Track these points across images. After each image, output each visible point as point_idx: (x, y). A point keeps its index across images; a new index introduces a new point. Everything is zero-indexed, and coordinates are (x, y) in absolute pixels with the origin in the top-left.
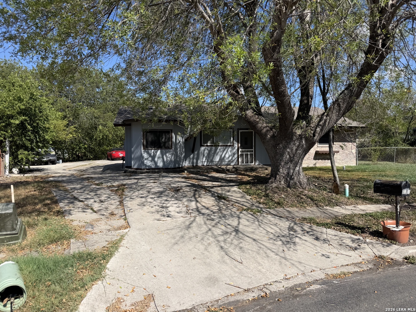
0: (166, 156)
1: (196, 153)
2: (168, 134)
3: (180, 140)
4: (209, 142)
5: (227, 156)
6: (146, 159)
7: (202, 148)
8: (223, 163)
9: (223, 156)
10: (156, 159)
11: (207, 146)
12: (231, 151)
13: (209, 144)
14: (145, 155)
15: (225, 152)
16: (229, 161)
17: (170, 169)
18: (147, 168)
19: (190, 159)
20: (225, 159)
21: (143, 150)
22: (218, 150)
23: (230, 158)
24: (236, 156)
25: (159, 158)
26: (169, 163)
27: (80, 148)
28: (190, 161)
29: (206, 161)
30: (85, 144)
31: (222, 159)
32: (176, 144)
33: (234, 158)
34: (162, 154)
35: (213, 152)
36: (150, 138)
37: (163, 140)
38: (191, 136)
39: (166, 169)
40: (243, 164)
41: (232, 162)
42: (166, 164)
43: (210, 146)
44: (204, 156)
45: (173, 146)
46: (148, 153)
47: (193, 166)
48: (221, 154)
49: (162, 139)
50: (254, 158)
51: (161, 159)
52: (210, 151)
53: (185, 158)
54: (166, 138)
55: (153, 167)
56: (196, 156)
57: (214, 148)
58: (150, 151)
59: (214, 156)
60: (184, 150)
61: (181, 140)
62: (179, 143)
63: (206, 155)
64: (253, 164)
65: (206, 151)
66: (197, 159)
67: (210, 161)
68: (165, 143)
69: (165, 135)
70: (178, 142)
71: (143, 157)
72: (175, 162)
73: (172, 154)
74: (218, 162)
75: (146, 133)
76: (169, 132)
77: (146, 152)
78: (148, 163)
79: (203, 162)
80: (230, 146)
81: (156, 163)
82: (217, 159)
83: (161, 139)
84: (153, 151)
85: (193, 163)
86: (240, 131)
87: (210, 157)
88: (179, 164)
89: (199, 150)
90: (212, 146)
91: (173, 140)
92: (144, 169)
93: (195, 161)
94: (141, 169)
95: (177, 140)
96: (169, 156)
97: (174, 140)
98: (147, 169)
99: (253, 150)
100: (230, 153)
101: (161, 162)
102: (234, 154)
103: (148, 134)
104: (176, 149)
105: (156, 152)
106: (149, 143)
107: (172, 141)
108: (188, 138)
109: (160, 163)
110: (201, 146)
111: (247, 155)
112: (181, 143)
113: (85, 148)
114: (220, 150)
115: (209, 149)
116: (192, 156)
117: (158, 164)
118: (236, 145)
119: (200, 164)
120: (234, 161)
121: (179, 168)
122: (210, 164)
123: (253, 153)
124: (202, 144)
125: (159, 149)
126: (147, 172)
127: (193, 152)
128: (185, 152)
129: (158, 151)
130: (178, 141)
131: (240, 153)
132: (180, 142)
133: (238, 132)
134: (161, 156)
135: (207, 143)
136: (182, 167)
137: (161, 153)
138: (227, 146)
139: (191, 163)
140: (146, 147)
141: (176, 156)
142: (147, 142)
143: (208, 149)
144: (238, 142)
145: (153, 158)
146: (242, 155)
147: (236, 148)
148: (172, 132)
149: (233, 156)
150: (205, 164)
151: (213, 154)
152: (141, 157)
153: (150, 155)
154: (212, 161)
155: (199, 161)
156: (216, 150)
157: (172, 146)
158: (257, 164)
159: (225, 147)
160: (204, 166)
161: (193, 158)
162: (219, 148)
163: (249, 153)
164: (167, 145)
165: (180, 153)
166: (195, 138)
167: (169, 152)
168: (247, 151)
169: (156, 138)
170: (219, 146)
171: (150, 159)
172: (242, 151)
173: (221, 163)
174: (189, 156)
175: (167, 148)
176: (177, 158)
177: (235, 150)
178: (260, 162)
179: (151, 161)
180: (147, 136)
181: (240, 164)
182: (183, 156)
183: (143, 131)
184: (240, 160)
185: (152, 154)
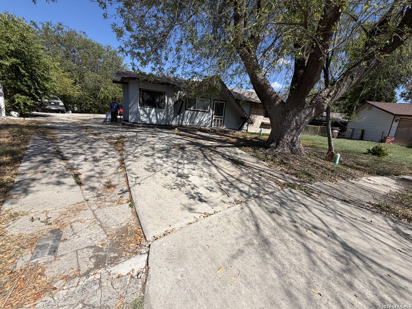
0: (159, 114)
1: (182, 115)
2: (162, 96)
4: (192, 107)
5: (204, 120)
6: (142, 115)
7: (187, 112)
8: (201, 125)
9: (202, 119)
10: (151, 117)
11: (190, 110)
12: (207, 116)
13: (192, 109)
14: (141, 112)
15: (203, 117)
16: (206, 124)
17: (162, 125)
19: (177, 119)
20: (203, 122)
21: (139, 107)
22: (198, 115)
23: (206, 122)
24: (211, 121)
25: (153, 115)
26: (161, 121)
27: (86, 104)
28: (176, 121)
30: (90, 101)
31: (200, 122)
32: (168, 106)
36: (147, 97)
37: (157, 100)
38: (180, 100)
39: (159, 125)
40: (215, 127)
41: (208, 124)
42: (159, 121)
43: (193, 110)
44: (187, 118)
45: (165, 107)
46: (144, 111)
47: (179, 125)
48: (200, 117)
49: (156, 99)
50: (223, 123)
51: (155, 116)
52: (192, 115)
53: (173, 119)
54: (160, 99)
55: (148, 122)
56: (181, 118)
57: (195, 112)
58: (145, 109)
59: (195, 119)
60: (173, 111)
61: (172, 103)
63: (189, 117)
64: (222, 127)
65: (190, 115)
66: (182, 120)
68: (159, 103)
69: (159, 97)
70: (169, 104)
71: (139, 114)
72: (166, 120)
73: (164, 114)
74: (198, 123)
75: (142, 91)
76: (162, 94)
77: (142, 109)
78: (144, 119)
79: (186, 122)
80: (207, 112)
81: (150, 120)
82: (197, 121)
84: (148, 108)
85: (179, 122)
87: (192, 119)
88: (169, 123)
89: (184, 113)
90: (194, 111)
92: (140, 124)
93: (180, 121)
94: (137, 123)
95: (169, 102)
96: (162, 116)
97: (166, 101)
98: (143, 124)
99: (223, 117)
100: (206, 118)
101: (154, 119)
102: (209, 119)
103: (145, 93)
104: (167, 110)
105: (151, 110)
106: (145, 102)
107: (164, 102)
108: (177, 101)
110: (186, 109)
111: (218, 120)
113: (91, 104)
115: (192, 113)
116: (178, 117)
117: (152, 121)
118: (211, 112)
119: (184, 124)
121: (169, 125)
122: (192, 125)
123: (223, 119)
125: (153, 108)
126: (143, 127)
127: (179, 113)
128: (174, 113)
131: (213, 118)
132: (170, 104)
133: (214, 102)
134: (155, 114)
135: (191, 108)
136: (171, 125)
137: (156, 111)
138: (205, 112)
139: (177, 122)
140: (142, 105)
141: (167, 116)
142: (143, 100)
143: (190, 113)
144: (213, 110)
145: (148, 115)
146: (215, 120)
147: (211, 114)
148: (165, 94)
149: (209, 121)
150: (188, 124)
151: (194, 117)
152: (138, 112)
154: (193, 123)
155: (183, 122)
156: (197, 114)
158: (224, 127)
159: (203, 113)
161: (179, 119)
162: (199, 113)
164: (160, 105)
165: (170, 114)
166: (183, 102)
167: (162, 112)
168: (219, 118)
169: (151, 98)
170: (199, 111)
171: (146, 116)
172: (215, 117)
173: (200, 125)
174: (176, 117)
175: (160, 107)
176: (167, 118)
177: (210, 116)
178: (226, 126)
179: (147, 118)
180: (143, 95)
181: (213, 127)
182: (172, 116)
183: (140, 89)
184: (213, 124)
185: (148, 112)
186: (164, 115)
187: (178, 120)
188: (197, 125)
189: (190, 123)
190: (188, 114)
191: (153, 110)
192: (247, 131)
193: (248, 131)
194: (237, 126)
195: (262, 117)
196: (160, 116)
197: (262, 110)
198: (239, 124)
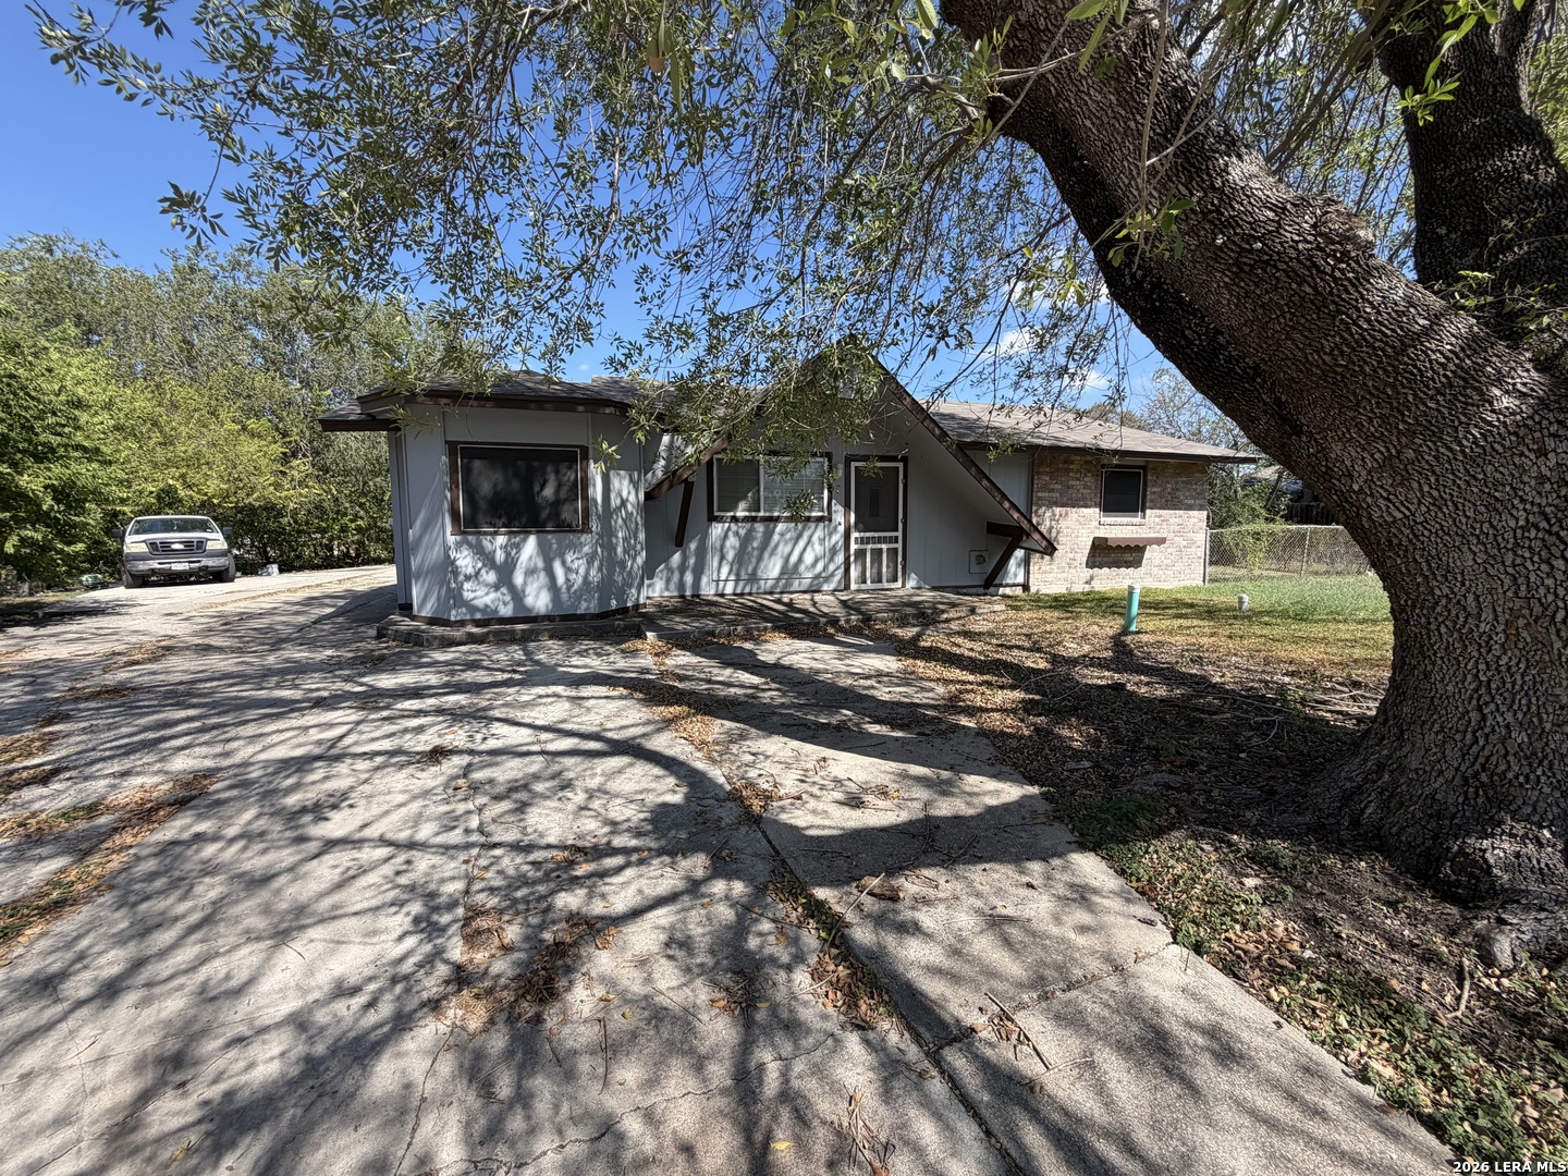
0: (564, 563)
1: (693, 546)
2: (570, 468)
3: (625, 495)
4: (742, 505)
5: (809, 558)
6: (468, 578)
7: (717, 530)
8: (796, 585)
9: (794, 559)
10: (518, 579)
11: (735, 519)
12: (822, 541)
13: (740, 514)
14: (465, 561)
15: (802, 543)
16: (817, 577)
17: (582, 617)
18: (478, 616)
19: (670, 570)
20: (802, 568)
21: (451, 539)
22: (776, 537)
23: (820, 566)
24: (840, 558)
25: (530, 572)
26: (578, 596)
27: (344, 529)
28: (668, 581)
29: (732, 577)
31: (790, 572)
32: (608, 512)
33: (832, 567)
34: (546, 553)
35: (755, 544)
36: (488, 481)
37: (548, 492)
38: (672, 476)
39: (565, 618)
40: (863, 587)
41: (827, 579)
42: (564, 596)
43: (746, 519)
44: (722, 558)
45: (595, 525)
46: (479, 551)
47: (682, 597)
48: (787, 549)
49: (543, 487)
50: (902, 564)
51: (542, 575)
52: (745, 541)
53: (649, 571)
54: (559, 486)
55: (506, 611)
56: (692, 561)
57: (760, 527)
58: (486, 542)
59: (760, 558)
60: (642, 536)
61: (632, 498)
62: (619, 509)
63: (730, 555)
64: (899, 584)
65: (732, 541)
66: (698, 572)
67: (744, 576)
68: (557, 504)
69: (557, 472)
70: (615, 502)
71: (456, 573)
72: (606, 587)
73: (591, 559)
74: (778, 579)
75: (464, 455)
76: (573, 457)
77: (470, 546)
78: (483, 595)
79: (718, 582)
80: (820, 519)
81: (518, 596)
82: (772, 569)
83: (537, 488)
84: (501, 540)
85: (681, 585)
86: (853, 464)
87: (746, 562)
88: (621, 594)
89: (705, 536)
90: (754, 519)
91: (591, 491)
92: (462, 623)
93: (689, 578)
94: (446, 623)
95: (613, 496)
96: (577, 567)
97: (597, 491)
98: (477, 623)
99: (899, 534)
100: (818, 549)
101: (540, 589)
102: (833, 551)
103: (477, 464)
104: (608, 533)
105: (518, 547)
106: (483, 505)
107: (585, 497)
108: (660, 484)
109: (537, 596)
110: (712, 519)
111: (877, 554)
112: (629, 507)
113: (359, 530)
114: (782, 535)
115: (742, 532)
116: (676, 558)
117: (529, 601)
118: (839, 516)
119: (708, 590)
120: (832, 575)
121: (625, 611)
122: (747, 590)
123: (899, 546)
124: (716, 514)
125: (530, 533)
126: (472, 639)
127: (680, 542)
128: (649, 546)
129: (525, 540)
130: (618, 502)
131: (853, 547)
132: (624, 503)
133: (847, 467)
134: (540, 564)
135: (734, 507)
136: (637, 606)
137: (542, 548)
138: (808, 519)
139: (672, 586)
140: (468, 524)
141: (611, 564)
142: (470, 500)
143: (737, 534)
144: (847, 506)
145: (505, 572)
146: (860, 554)
147: (841, 529)
148: (585, 458)
149: (831, 560)
150: (729, 589)
151: (756, 553)
152: (449, 565)
153: (488, 559)
154: (753, 578)
155: (704, 580)
156: (768, 535)
157: (586, 521)
158: (912, 583)
159: (799, 525)
160: (722, 595)
161: (682, 569)
162: (780, 527)
163: (884, 546)
164: (566, 515)
165: (625, 551)
166: (689, 486)
167: (576, 547)
168: (880, 540)
169: (516, 485)
170: (777, 519)
171: (491, 577)
172: (862, 541)
173: (788, 584)
174: (667, 559)
175: (565, 527)
176: (611, 572)
177: (838, 537)
178: (921, 578)
179: (497, 587)
180: (467, 471)
181: (853, 586)
182: (640, 561)
183: (452, 448)
184: (854, 573)
185: (500, 556)
186: (590, 563)
187: (676, 577)
188: (774, 586)
189: (737, 581)
190: (726, 537)
191: (532, 541)
192: (1026, 587)
193: (1033, 589)
194: (975, 568)
195: (1093, 512)
196: (568, 570)
197: (1089, 479)
198: (981, 560)
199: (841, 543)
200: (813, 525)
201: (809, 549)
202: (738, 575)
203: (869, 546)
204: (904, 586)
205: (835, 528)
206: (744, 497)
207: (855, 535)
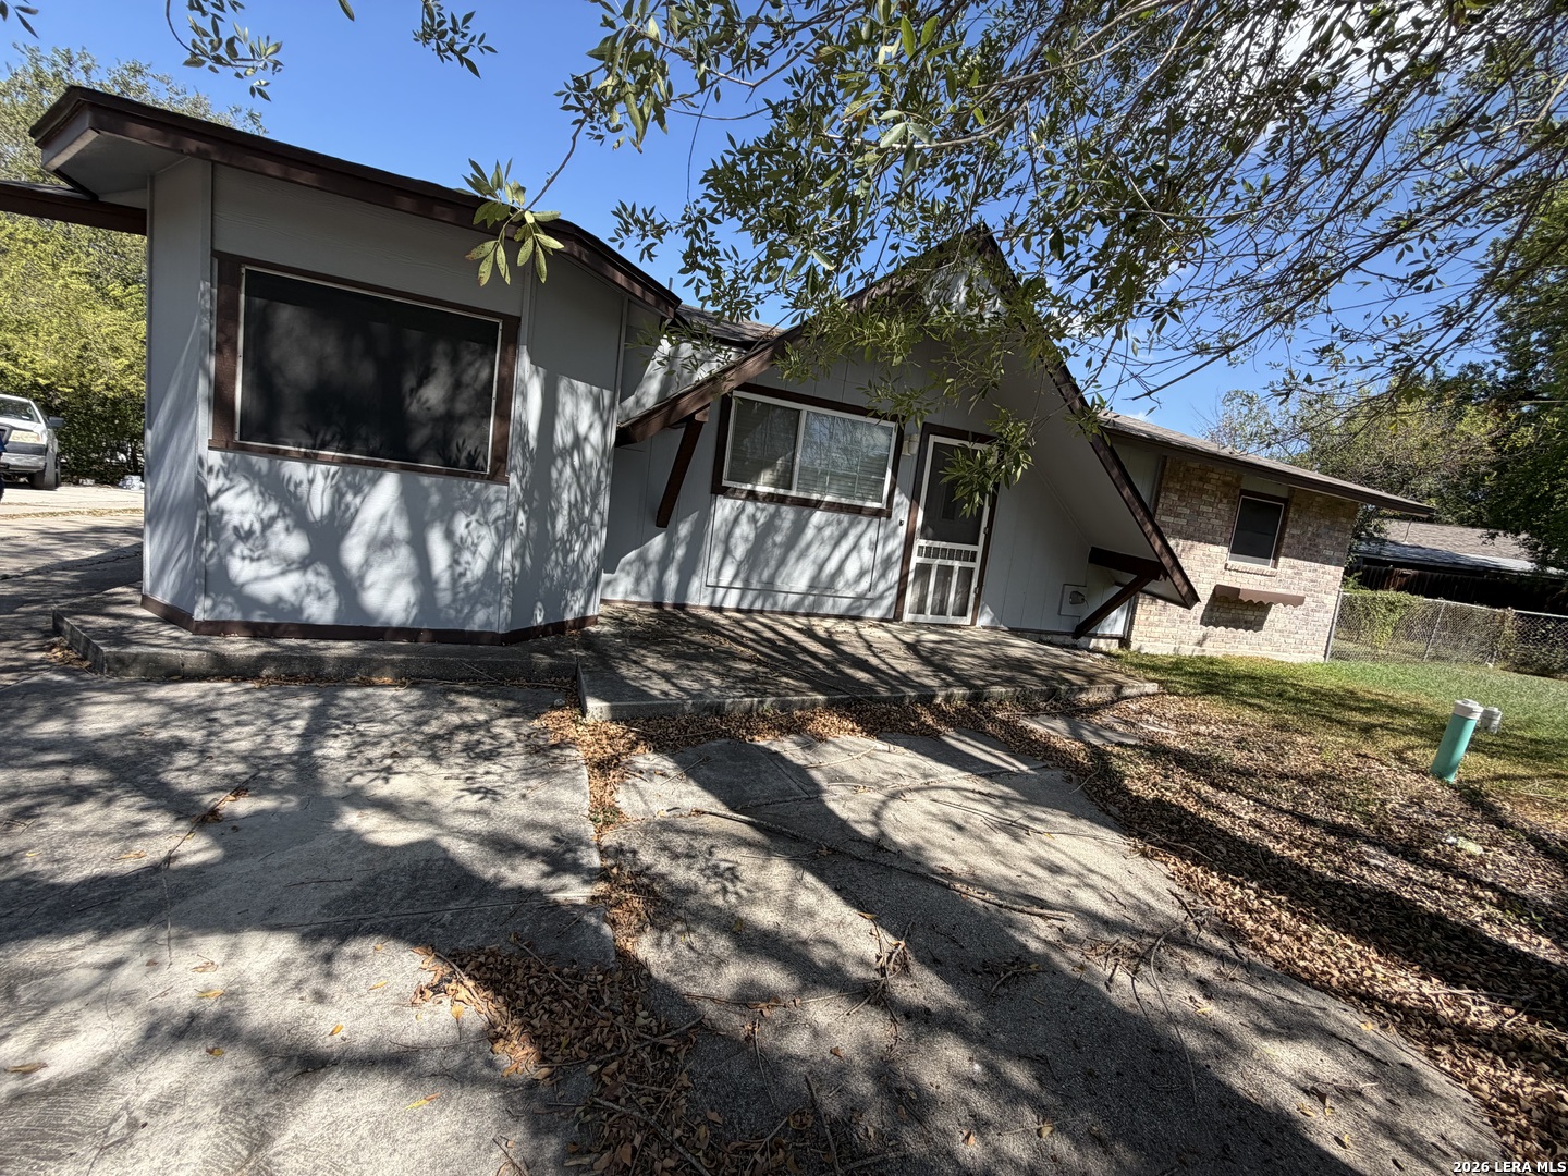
0: (449, 535)
1: (684, 529)
2: (483, 354)
3: (582, 428)
4: (766, 476)
5: (852, 569)
7: (724, 508)
8: (829, 606)
9: (832, 566)
10: (353, 552)
11: (752, 496)
12: (874, 546)
13: (762, 488)
14: (240, 505)
15: (845, 546)
16: (860, 597)
17: (473, 638)
18: (257, 617)
19: (643, 560)
20: (840, 583)
21: (213, 458)
22: (810, 533)
23: (865, 584)
24: (894, 575)
25: (381, 545)
26: (471, 598)
28: (638, 581)
29: (738, 584)
31: (822, 586)
32: (546, 453)
33: (882, 586)
34: (418, 516)
35: (779, 538)
36: (307, 354)
37: (434, 394)
38: (668, 408)
39: (441, 636)
40: (921, 618)
41: (873, 602)
42: (444, 597)
43: (770, 498)
44: (727, 553)
45: (518, 466)
47: (659, 605)
48: (824, 553)
49: (422, 384)
50: (977, 591)
51: (404, 554)
52: (764, 533)
53: (609, 561)
54: (457, 386)
55: (321, 611)
56: (680, 552)
57: (788, 513)
58: (290, 471)
59: (782, 562)
60: (604, 503)
61: (595, 436)
62: (566, 453)
63: (739, 551)
64: (967, 621)
65: (744, 529)
66: (687, 572)
67: (755, 584)
68: (449, 420)
69: (454, 360)
70: (562, 437)
71: (217, 522)
72: (527, 586)
73: (506, 529)
74: (805, 595)
75: (253, 288)
76: (490, 334)
77: (252, 474)
78: (272, 576)
79: (716, 588)
80: (877, 513)
81: (348, 587)
82: (797, 579)
83: (410, 381)
84: (323, 471)
85: (660, 586)
86: (933, 439)
87: (759, 562)
88: (556, 600)
89: (705, 517)
90: (781, 500)
91: (516, 406)
92: (219, 628)
93: (672, 579)
94: (186, 623)
95: (560, 426)
96: (476, 544)
97: (530, 410)
98: (256, 631)
99: (979, 549)
100: (867, 555)
101: (398, 578)
102: (887, 563)
103: (286, 315)
104: (542, 489)
105: (360, 491)
107: (506, 418)
109: (389, 592)
110: (719, 490)
111: (946, 572)
112: (589, 452)
114: (820, 529)
115: (762, 518)
116: (657, 543)
117: (371, 598)
118: (901, 514)
119: (698, 599)
120: (881, 597)
121: (558, 628)
122: (758, 606)
123: (976, 566)
124: (725, 483)
125: (386, 467)
127: (663, 518)
128: (612, 525)
129: (374, 482)
130: (569, 438)
131: (915, 560)
132: (579, 442)
133: (924, 441)
134: (401, 530)
135: (753, 477)
136: (583, 620)
137: (411, 504)
138: (859, 510)
139: (644, 589)
140: (254, 431)
141: (540, 544)
142: (263, 379)
143: (753, 519)
144: (914, 498)
145: (326, 538)
146: (923, 570)
147: (902, 531)
148: (512, 341)
149: (883, 575)
150: (731, 601)
151: (777, 552)
153: (291, 505)
154: (769, 589)
155: (695, 584)
156: (799, 527)
157: (501, 458)
158: (984, 620)
159: (845, 518)
160: (720, 610)
161: (665, 561)
162: (818, 517)
163: (957, 564)
164: (466, 439)
165: (573, 527)
166: (692, 428)
167: (479, 505)
168: (952, 555)
169: (367, 372)
170: (817, 505)
171: (296, 545)
172: (929, 552)
173: (818, 603)
174: (641, 540)
175: (470, 468)
176: (541, 559)
177: (895, 544)
178: (999, 616)
179: (304, 564)
180: (260, 330)
181: (907, 617)
182: (596, 546)
183: (227, 268)
184: (910, 598)
185: (319, 504)
186: (502, 539)
187: (651, 577)
188: (799, 604)
189: (744, 590)
190: (736, 520)
191: (387, 490)
192: (1124, 641)
193: (1134, 646)
194: (1068, 609)
195: (1220, 552)
196: (457, 547)
197: (1224, 507)
198: (1078, 598)
199: (899, 553)
200: (865, 520)
201: (854, 555)
202: (747, 581)
203: (938, 561)
204: (973, 623)
205: (895, 530)
206: (770, 465)
207: (920, 542)
